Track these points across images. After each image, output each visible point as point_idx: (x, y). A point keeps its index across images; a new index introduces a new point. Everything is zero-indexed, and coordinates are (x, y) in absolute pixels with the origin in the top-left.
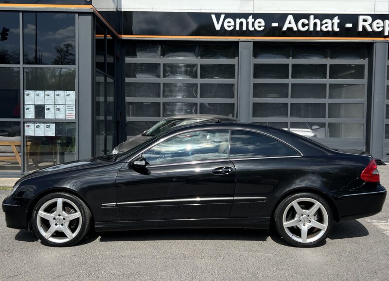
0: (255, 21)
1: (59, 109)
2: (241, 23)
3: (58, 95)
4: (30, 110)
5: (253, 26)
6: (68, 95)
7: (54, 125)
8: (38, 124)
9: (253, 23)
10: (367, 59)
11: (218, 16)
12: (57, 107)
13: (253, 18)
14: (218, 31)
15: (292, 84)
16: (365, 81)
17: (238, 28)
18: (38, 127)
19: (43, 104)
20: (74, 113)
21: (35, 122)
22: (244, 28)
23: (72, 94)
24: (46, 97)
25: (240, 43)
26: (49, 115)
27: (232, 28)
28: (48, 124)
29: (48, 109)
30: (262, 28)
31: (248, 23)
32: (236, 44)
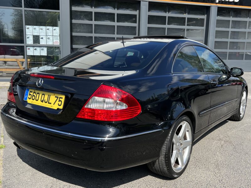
1: (49, 39)
3: (48, 29)
4: (29, 38)
6: (55, 30)
7: (46, 48)
8: (35, 48)
10: (206, 15)
12: (48, 37)
15: (167, 28)
16: (204, 28)
18: (35, 49)
19: (39, 35)
20: (59, 41)
21: (33, 46)
23: (57, 29)
24: (40, 30)
25: (141, 2)
26: (42, 42)
28: (42, 48)
29: (42, 38)
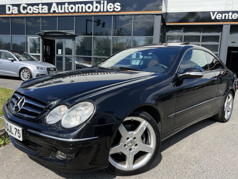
0: (233, 14)
2: (225, 16)
5: (231, 17)
7: (143, 61)
9: (232, 16)
11: (214, 13)
13: (232, 13)
14: (213, 20)
17: (223, 18)
21: (136, 60)
22: (227, 18)
25: (224, 26)
27: (220, 18)
30: (236, 18)
31: (229, 16)
32: (222, 26)
